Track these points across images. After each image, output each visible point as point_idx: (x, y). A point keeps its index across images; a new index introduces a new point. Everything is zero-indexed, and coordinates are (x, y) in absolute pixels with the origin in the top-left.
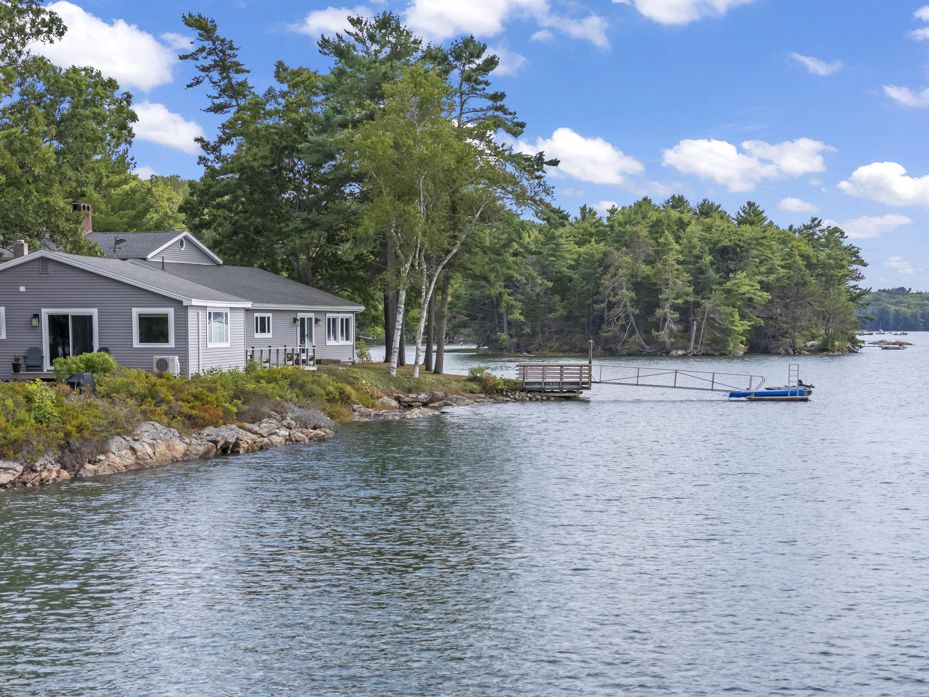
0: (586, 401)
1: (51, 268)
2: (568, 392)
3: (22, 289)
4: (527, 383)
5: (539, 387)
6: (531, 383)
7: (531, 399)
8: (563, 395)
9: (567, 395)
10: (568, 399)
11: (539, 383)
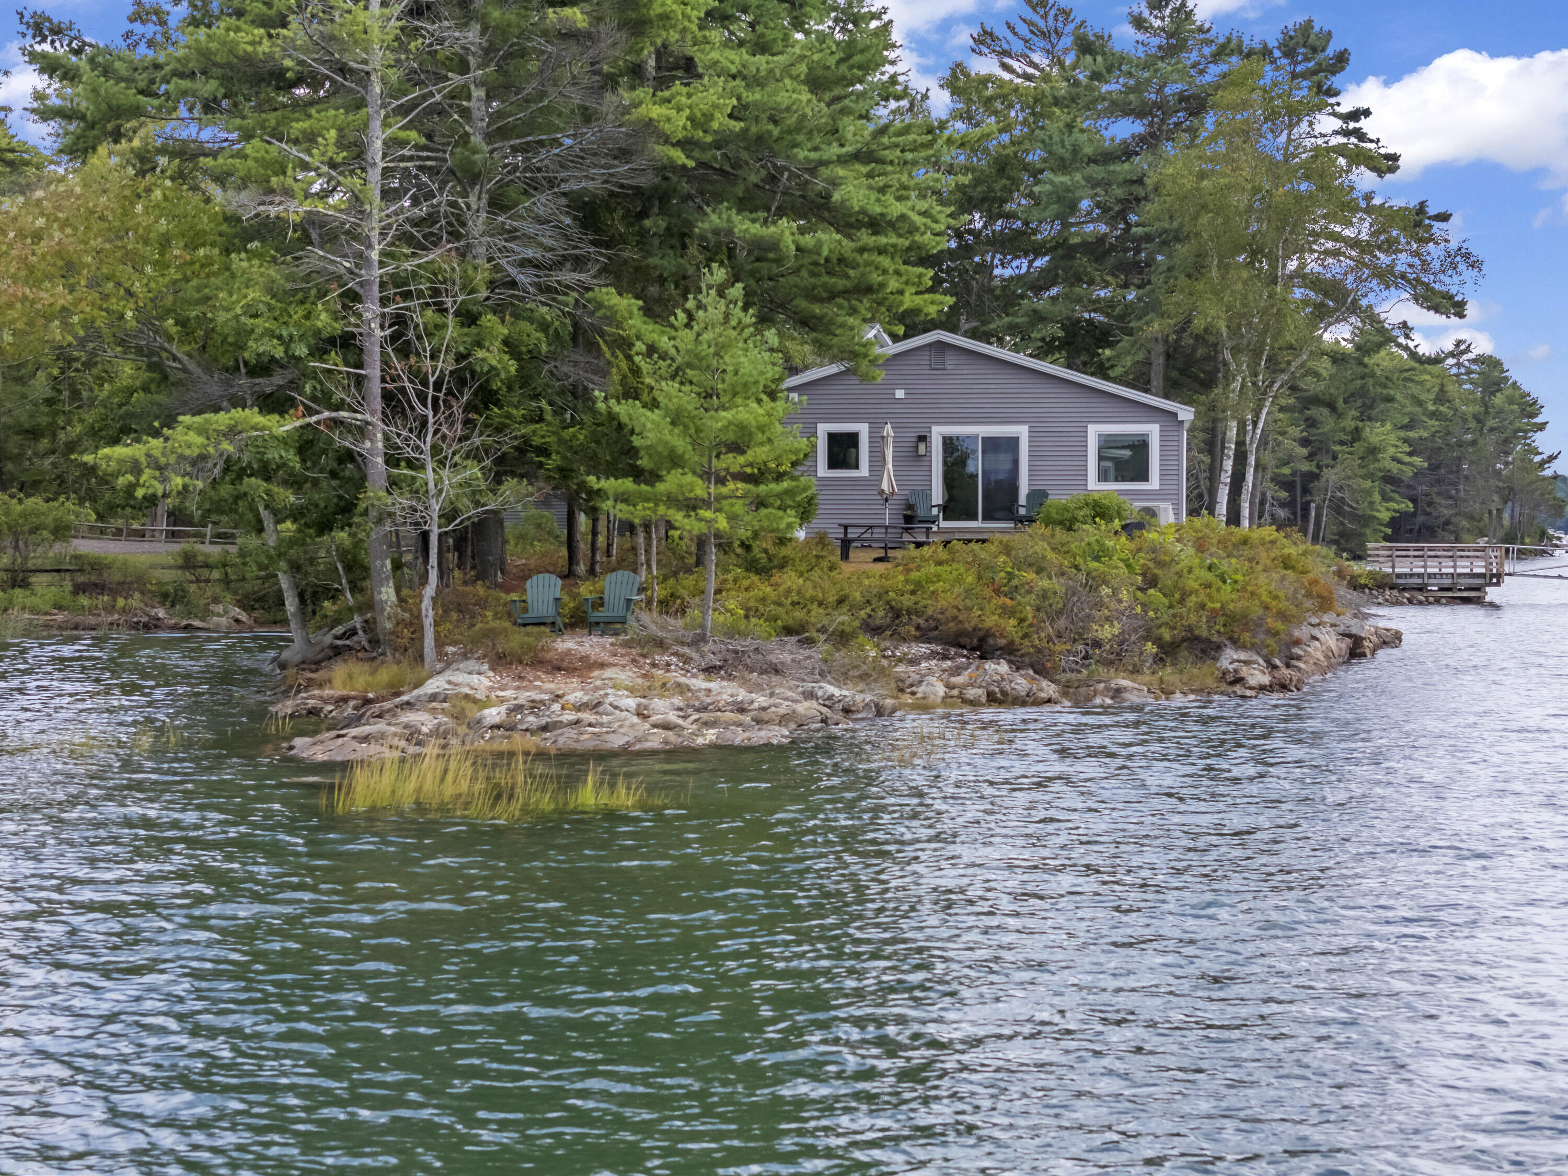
0: (1493, 606)
1: (951, 361)
2: (1466, 589)
3: (900, 394)
4: (1399, 576)
5: (1420, 581)
6: (1405, 575)
7: (1410, 602)
8: (1459, 594)
9: (1465, 594)
10: (1466, 601)
11: (1419, 575)
